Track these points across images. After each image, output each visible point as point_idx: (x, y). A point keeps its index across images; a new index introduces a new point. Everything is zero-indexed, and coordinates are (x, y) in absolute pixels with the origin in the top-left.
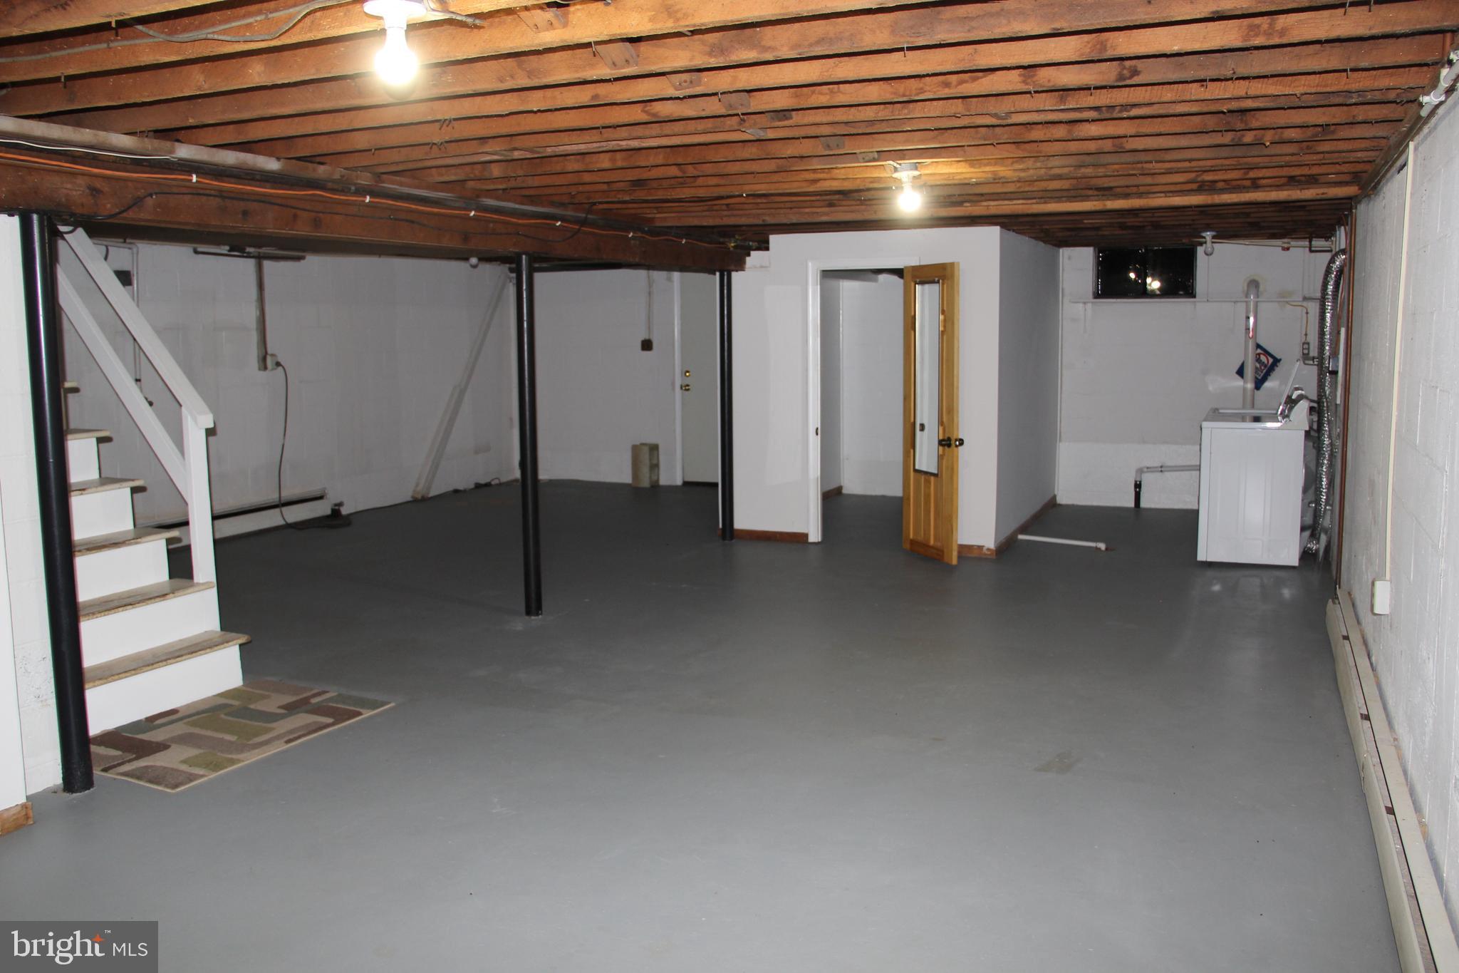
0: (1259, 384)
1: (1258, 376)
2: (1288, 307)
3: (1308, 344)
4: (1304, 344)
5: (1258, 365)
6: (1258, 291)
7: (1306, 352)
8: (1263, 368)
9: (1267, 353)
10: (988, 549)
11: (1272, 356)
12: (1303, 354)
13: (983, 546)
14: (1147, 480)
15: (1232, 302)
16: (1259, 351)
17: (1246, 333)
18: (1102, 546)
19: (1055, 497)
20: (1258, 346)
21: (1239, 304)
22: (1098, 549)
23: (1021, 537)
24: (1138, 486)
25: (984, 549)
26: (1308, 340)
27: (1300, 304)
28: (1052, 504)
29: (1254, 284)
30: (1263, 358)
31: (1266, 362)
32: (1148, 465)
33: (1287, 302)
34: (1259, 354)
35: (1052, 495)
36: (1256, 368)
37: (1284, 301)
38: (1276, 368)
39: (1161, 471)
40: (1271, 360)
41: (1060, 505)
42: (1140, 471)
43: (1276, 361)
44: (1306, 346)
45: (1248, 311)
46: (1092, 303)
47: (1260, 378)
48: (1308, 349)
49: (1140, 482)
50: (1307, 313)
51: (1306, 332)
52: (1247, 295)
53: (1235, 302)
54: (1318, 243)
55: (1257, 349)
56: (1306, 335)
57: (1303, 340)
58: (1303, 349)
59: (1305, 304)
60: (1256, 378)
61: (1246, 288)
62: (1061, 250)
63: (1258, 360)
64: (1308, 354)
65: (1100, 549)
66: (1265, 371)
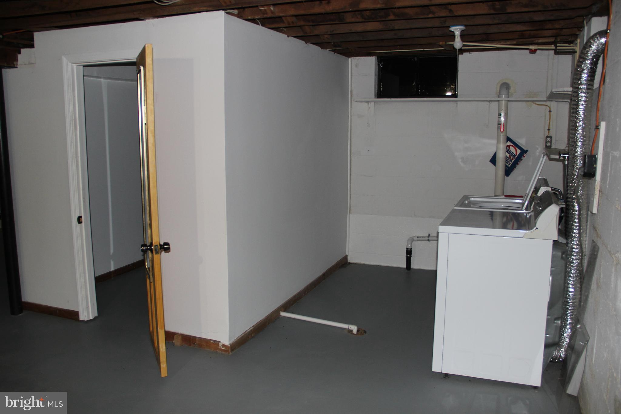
0: (508, 171)
1: (508, 165)
2: (534, 106)
3: (551, 137)
4: (547, 137)
5: (508, 155)
6: (509, 92)
7: (548, 144)
8: (512, 158)
9: (516, 145)
10: (223, 345)
11: (520, 148)
12: (547, 146)
13: (220, 342)
14: (417, 248)
15: (487, 101)
16: (509, 143)
17: (498, 128)
18: (354, 329)
19: (346, 258)
20: (508, 139)
21: (493, 103)
22: (351, 331)
23: (283, 314)
24: (409, 252)
25: (220, 344)
26: (551, 135)
27: (544, 103)
28: (344, 263)
29: (505, 86)
30: (512, 149)
31: (515, 153)
32: (419, 235)
33: (533, 101)
34: (509, 146)
35: (344, 256)
36: (507, 157)
37: (531, 101)
38: (523, 158)
39: (429, 240)
40: (519, 151)
41: (350, 263)
42: (412, 240)
43: (524, 152)
44: (549, 140)
45: (500, 109)
46: (375, 102)
47: (509, 166)
48: (551, 142)
49: (411, 249)
50: (550, 111)
51: (549, 127)
52: (499, 95)
53: (490, 101)
54: (562, 47)
55: (507, 142)
56: (549, 130)
57: (546, 135)
58: (546, 142)
59: (548, 103)
60: (506, 166)
61: (498, 89)
62: (350, 59)
63: (508, 151)
64: (550, 146)
65: (352, 331)
66: (513, 160)
